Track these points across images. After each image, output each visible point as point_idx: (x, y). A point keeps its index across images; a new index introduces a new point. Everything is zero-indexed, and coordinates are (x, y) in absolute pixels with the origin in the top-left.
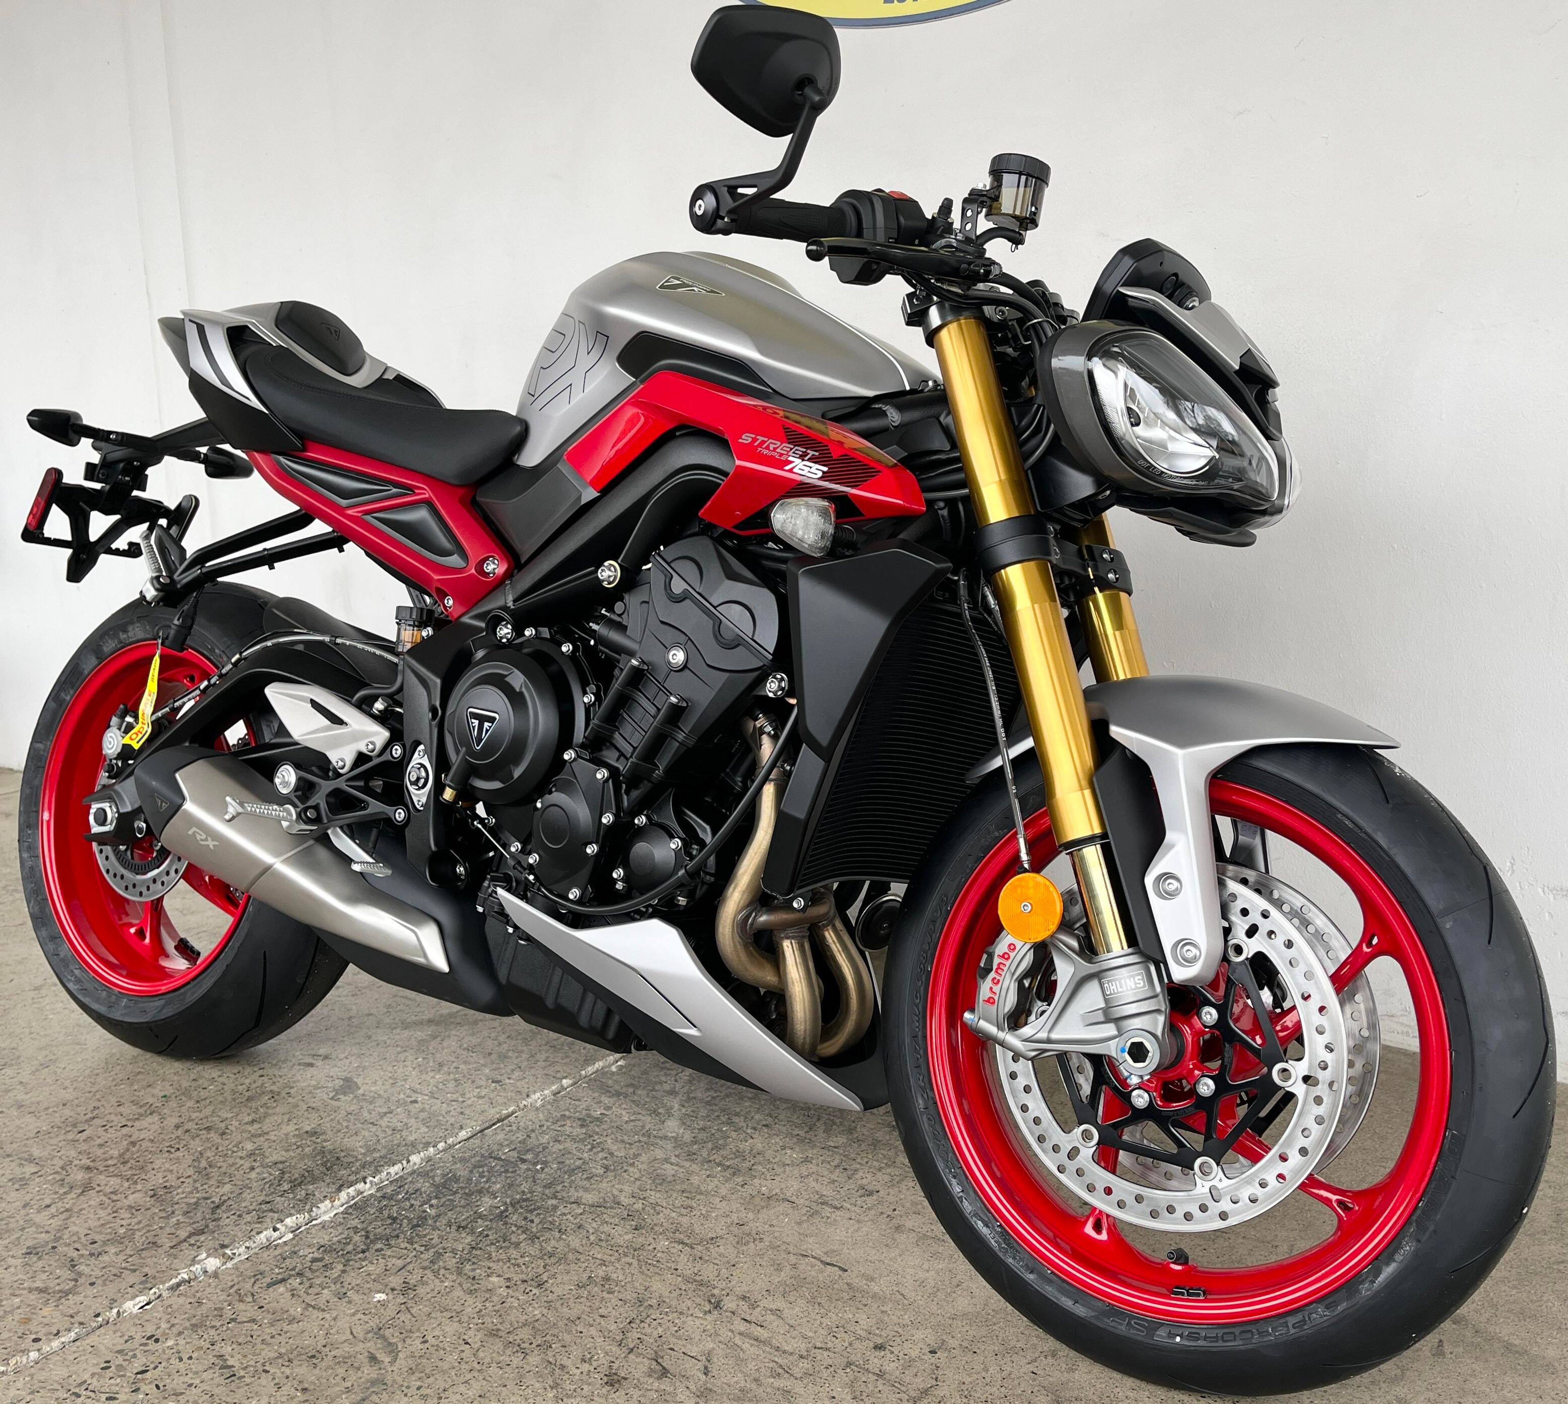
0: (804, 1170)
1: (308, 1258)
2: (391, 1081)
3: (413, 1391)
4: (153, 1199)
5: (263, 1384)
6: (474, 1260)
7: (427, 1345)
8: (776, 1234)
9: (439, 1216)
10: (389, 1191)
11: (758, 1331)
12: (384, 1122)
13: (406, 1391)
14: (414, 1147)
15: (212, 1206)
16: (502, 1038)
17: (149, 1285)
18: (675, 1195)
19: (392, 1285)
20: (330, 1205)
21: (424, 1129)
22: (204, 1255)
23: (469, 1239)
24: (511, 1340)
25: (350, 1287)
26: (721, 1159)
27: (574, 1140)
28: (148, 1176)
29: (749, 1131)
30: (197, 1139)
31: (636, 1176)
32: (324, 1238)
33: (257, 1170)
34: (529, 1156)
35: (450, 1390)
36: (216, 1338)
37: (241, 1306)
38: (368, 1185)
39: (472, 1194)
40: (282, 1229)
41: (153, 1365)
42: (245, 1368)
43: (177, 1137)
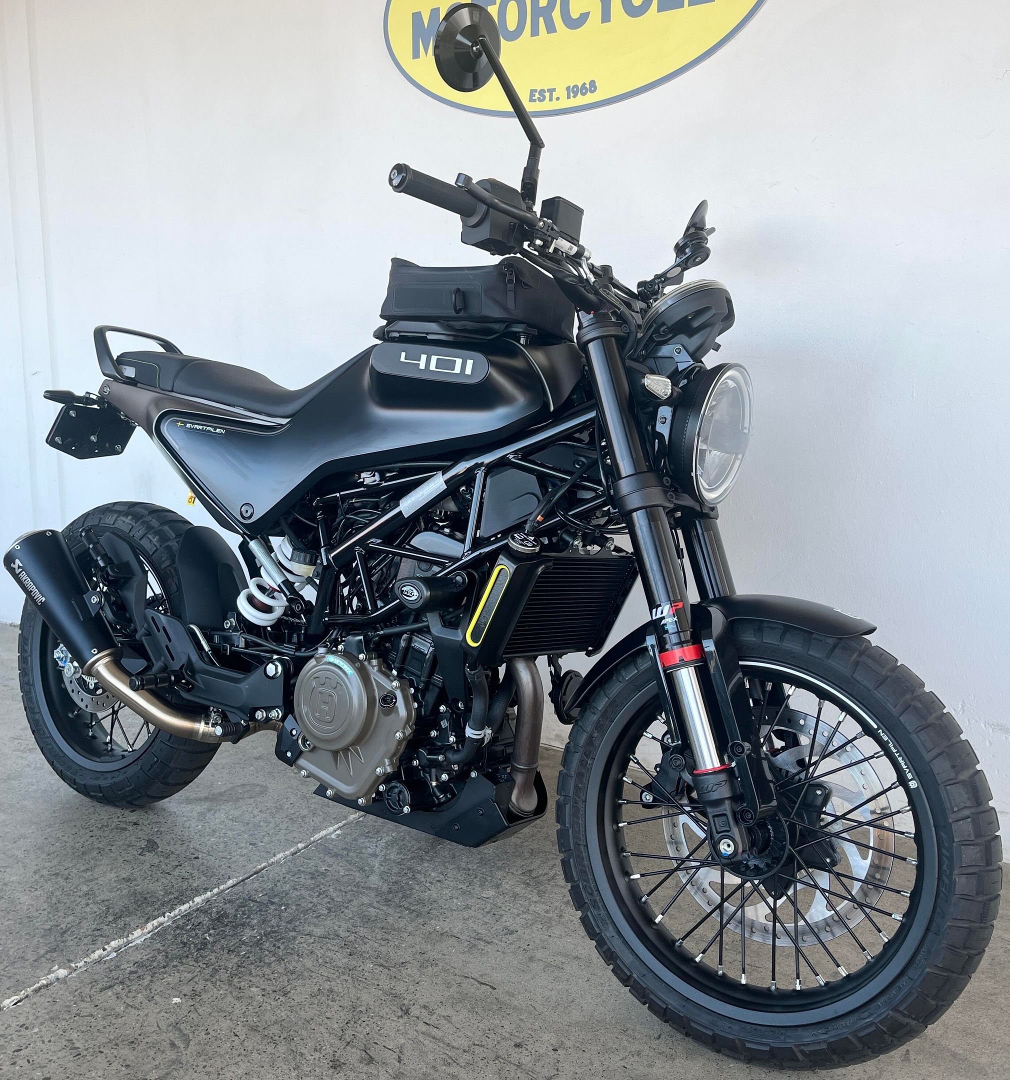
0: (466, 914)
1: (127, 971)
2: (180, 842)
3: (200, 1069)
4: (20, 926)
5: (100, 1061)
6: (240, 975)
7: (209, 1036)
8: (447, 961)
9: (215, 942)
10: (181, 923)
11: (434, 1032)
12: (176, 872)
13: (196, 1069)
14: (197, 892)
15: (61, 931)
16: (256, 812)
17: (21, 988)
19: (184, 992)
20: (141, 933)
21: (204, 878)
22: (57, 967)
23: (236, 960)
24: (266, 1034)
25: (156, 993)
26: (408, 905)
27: (307, 889)
28: (18, 908)
29: (428, 885)
30: (49, 882)
31: (350, 916)
32: (138, 957)
33: (91, 906)
34: (276, 900)
35: (226, 1069)
36: (67, 1027)
37: (83, 1005)
38: (166, 919)
39: (237, 927)
40: (109, 949)
41: (24, 1046)
42: (87, 1050)
43: (36, 880)
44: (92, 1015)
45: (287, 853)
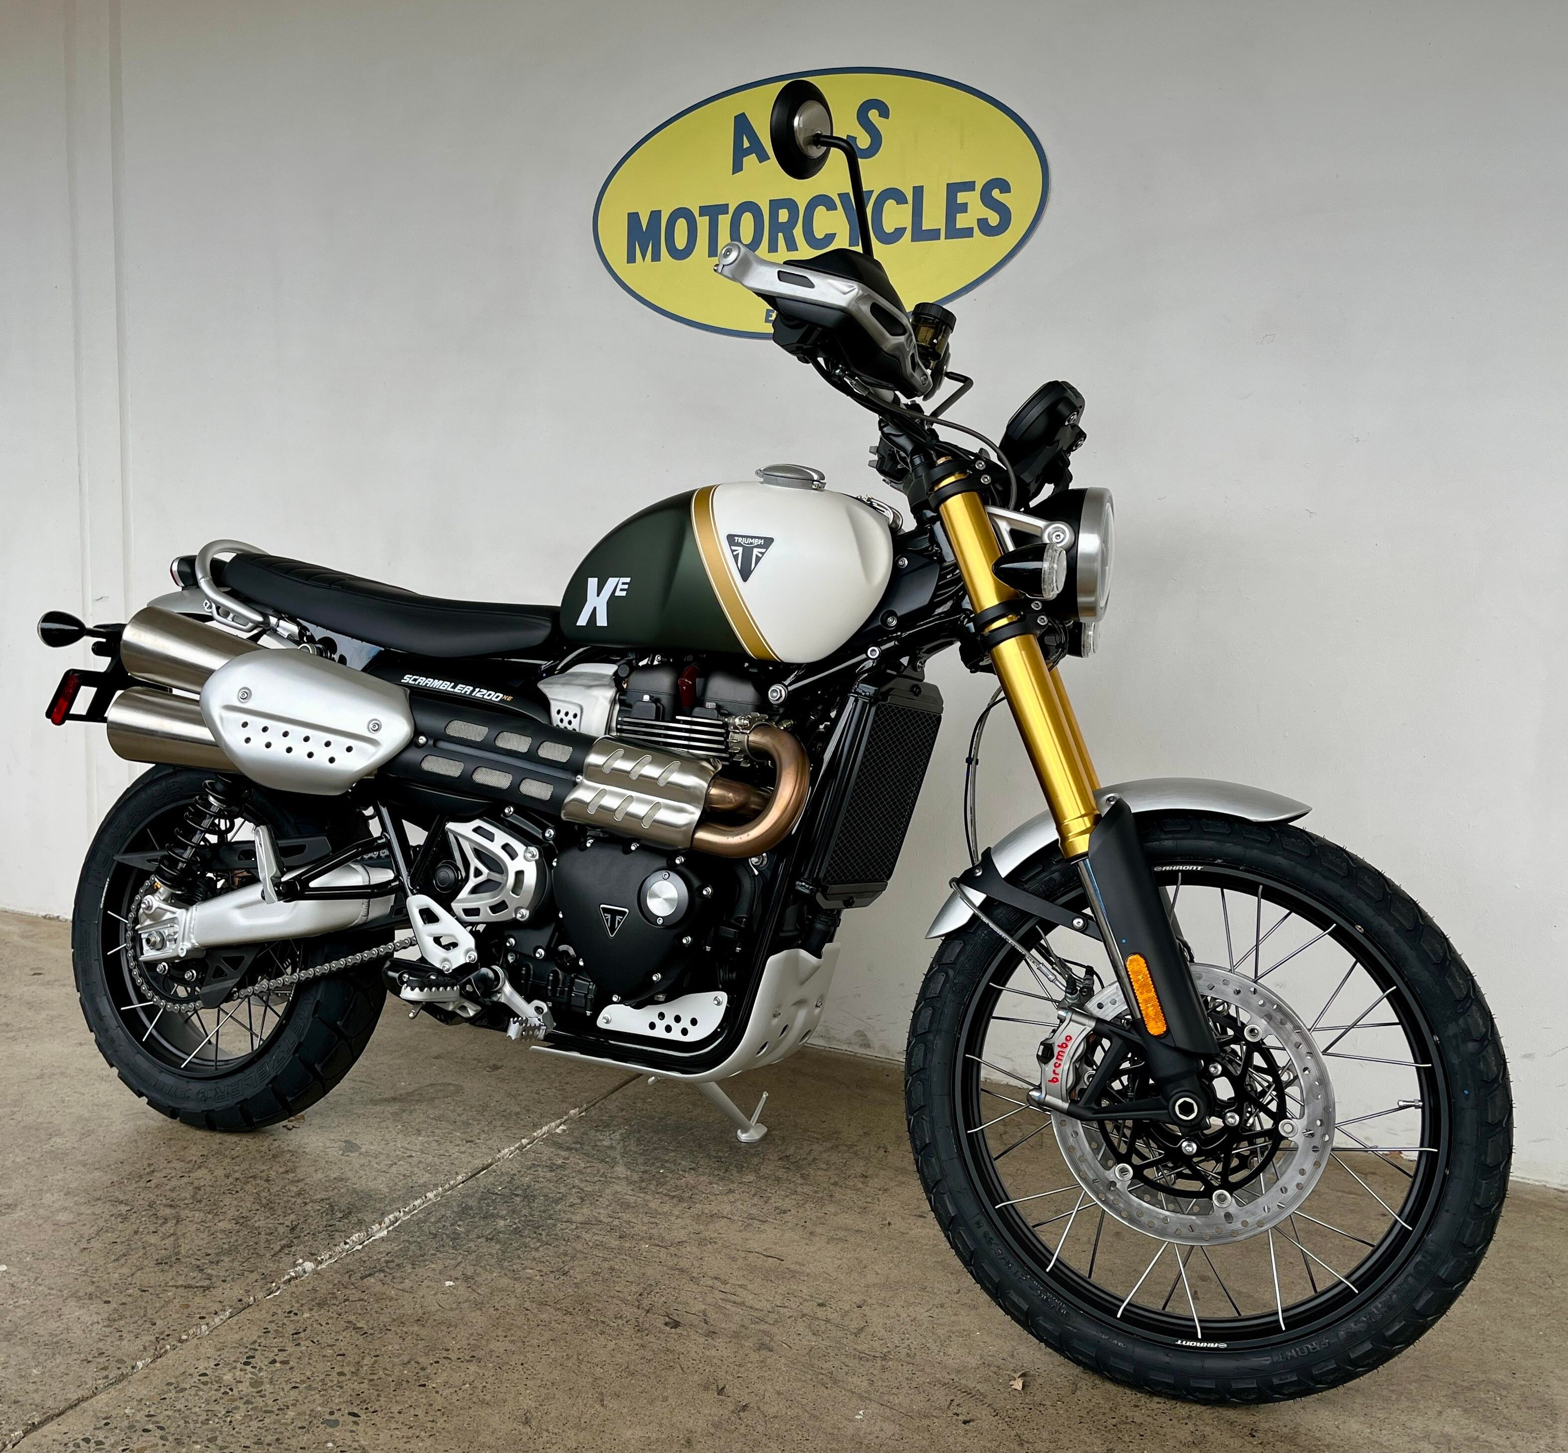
0: (731, 1197)
1: (382, 1261)
2: (383, 1142)
4: (237, 1225)
6: (508, 1259)
7: (499, 1311)
8: (725, 1239)
9: (469, 1232)
10: (421, 1216)
11: (733, 1298)
12: (394, 1169)
14: (425, 1187)
16: (459, 1110)
18: (641, 1216)
19: (454, 1276)
20: (379, 1227)
21: (428, 1175)
22: (301, 1261)
23: (498, 1246)
24: (559, 1307)
25: (424, 1278)
26: (666, 1191)
27: (550, 1181)
28: (224, 1210)
29: (680, 1172)
30: (249, 1185)
31: (607, 1203)
32: (387, 1247)
33: (311, 1204)
34: (520, 1192)
36: (340, 1311)
37: (348, 1292)
38: (402, 1214)
39: (487, 1217)
40: (351, 1243)
41: (301, 1330)
42: (372, 1328)
43: (231, 1183)
44: (362, 1300)
45: (512, 1148)
